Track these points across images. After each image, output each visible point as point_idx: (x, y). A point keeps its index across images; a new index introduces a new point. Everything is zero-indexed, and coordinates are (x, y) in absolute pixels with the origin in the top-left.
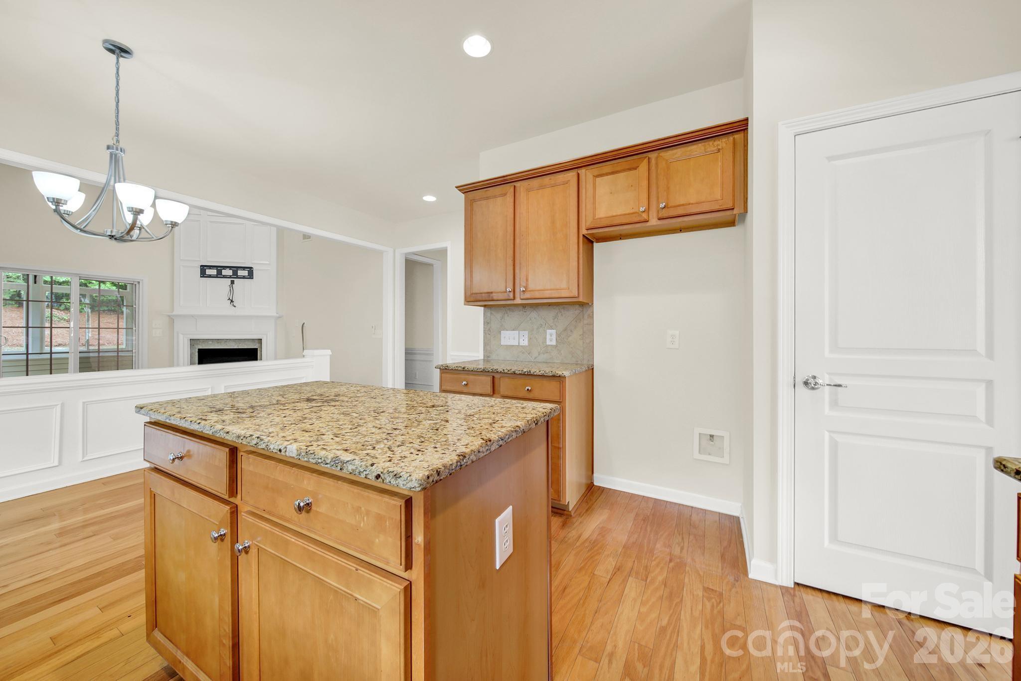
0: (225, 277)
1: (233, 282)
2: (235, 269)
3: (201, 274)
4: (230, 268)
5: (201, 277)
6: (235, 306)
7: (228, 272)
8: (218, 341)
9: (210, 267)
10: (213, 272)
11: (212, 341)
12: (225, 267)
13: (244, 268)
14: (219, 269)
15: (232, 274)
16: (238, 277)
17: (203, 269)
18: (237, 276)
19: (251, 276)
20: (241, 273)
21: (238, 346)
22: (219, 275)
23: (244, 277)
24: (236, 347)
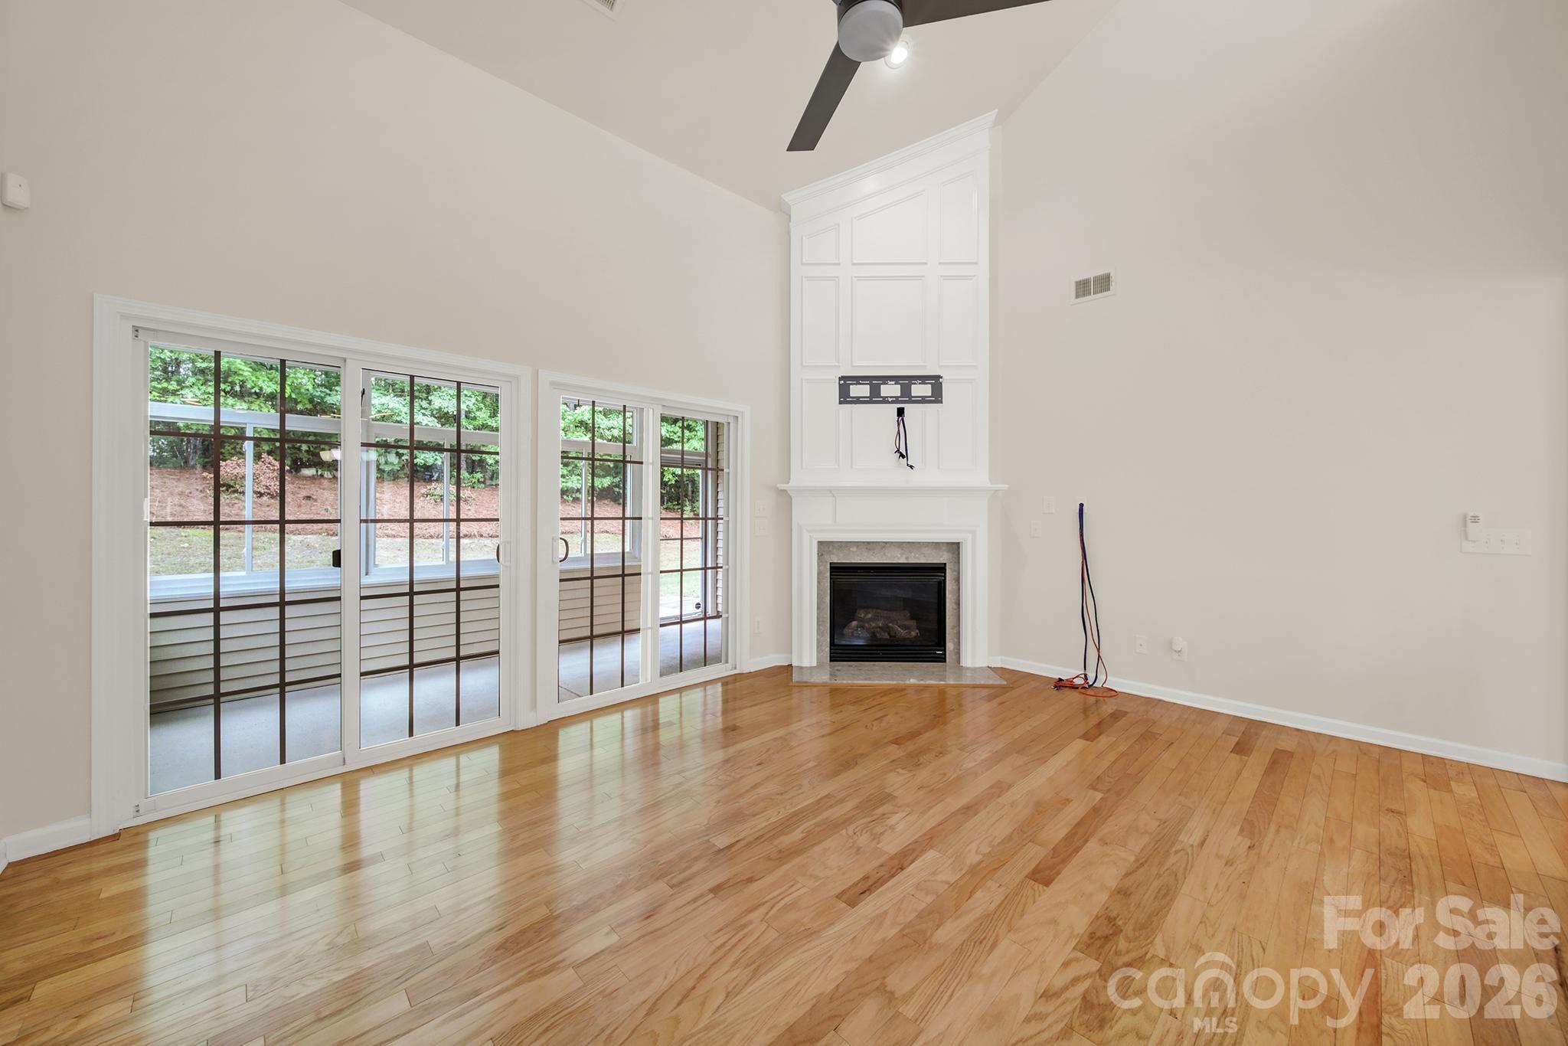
0: (885, 401)
1: (901, 412)
2: (905, 382)
3: (840, 398)
4: (896, 379)
5: (841, 402)
6: (911, 467)
7: (891, 390)
8: (869, 545)
9: (858, 380)
10: (863, 390)
11: (858, 547)
12: (885, 379)
13: (923, 379)
14: (876, 382)
15: (899, 395)
16: (912, 400)
17: (845, 383)
18: (910, 396)
19: (937, 397)
20: (920, 390)
21: (907, 558)
22: (875, 398)
23: (923, 400)
24: (903, 560)
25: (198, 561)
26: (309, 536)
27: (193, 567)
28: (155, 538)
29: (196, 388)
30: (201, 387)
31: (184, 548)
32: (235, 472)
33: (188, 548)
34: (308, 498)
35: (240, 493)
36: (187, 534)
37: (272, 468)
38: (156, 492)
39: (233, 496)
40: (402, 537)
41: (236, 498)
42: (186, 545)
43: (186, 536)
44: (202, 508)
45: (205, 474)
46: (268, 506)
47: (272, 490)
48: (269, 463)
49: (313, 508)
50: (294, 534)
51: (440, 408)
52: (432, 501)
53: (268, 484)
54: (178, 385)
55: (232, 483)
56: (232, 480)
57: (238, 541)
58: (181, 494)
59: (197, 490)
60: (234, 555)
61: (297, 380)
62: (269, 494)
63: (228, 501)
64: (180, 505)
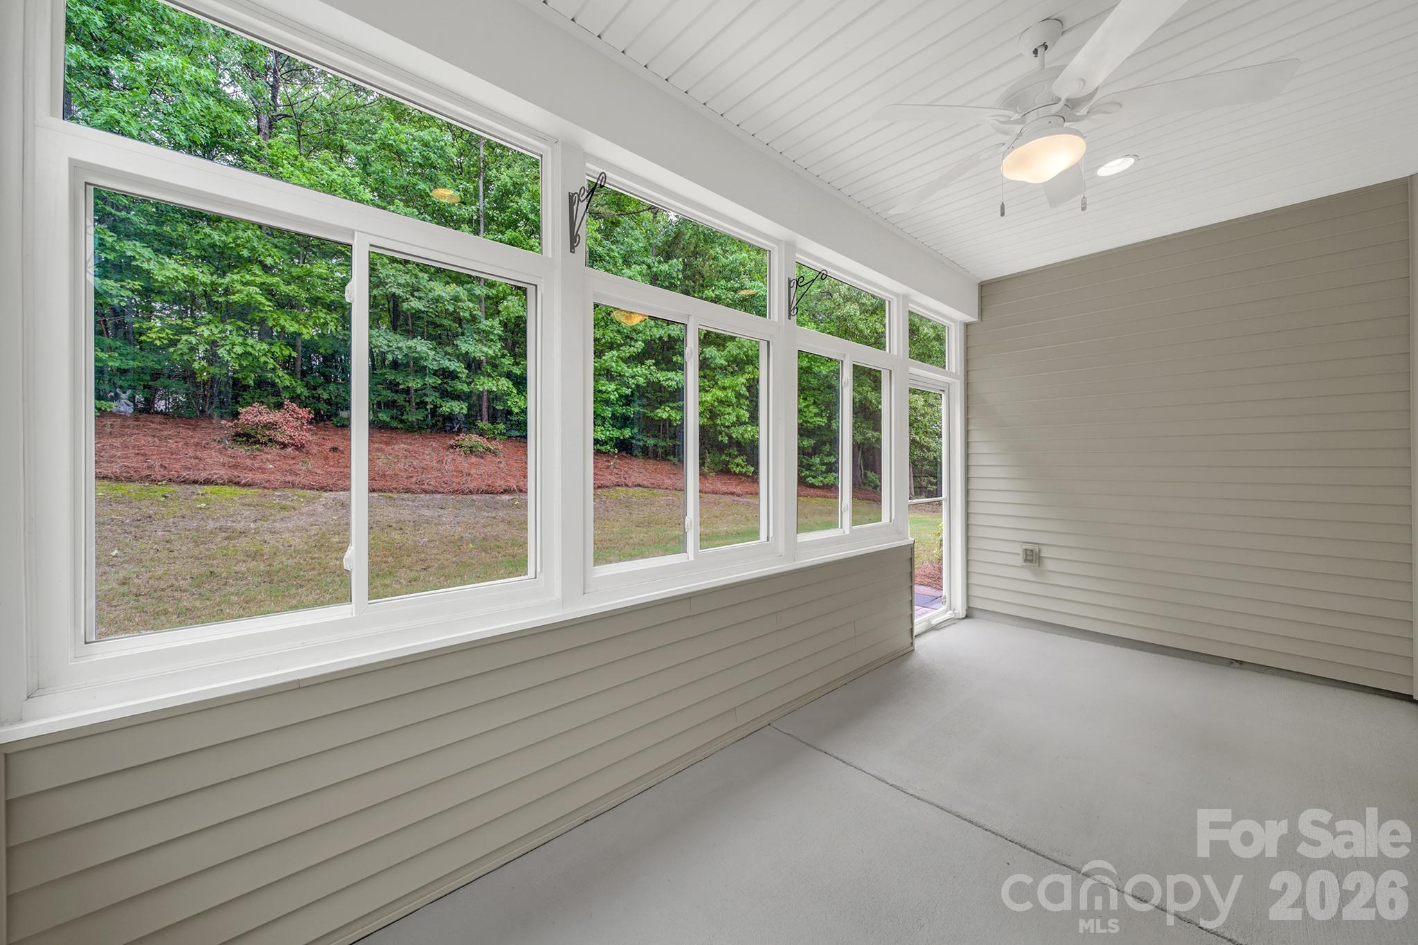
25: (218, 525)
26: (341, 493)
27: (211, 533)
28: (166, 497)
29: (214, 325)
30: (218, 325)
31: (201, 508)
32: (256, 419)
33: (206, 509)
34: (335, 449)
35: (262, 444)
36: (204, 492)
37: (295, 416)
38: (168, 443)
39: (254, 447)
40: (440, 493)
41: (259, 450)
42: (204, 505)
43: (202, 494)
44: (221, 461)
45: (223, 422)
46: (293, 458)
47: (296, 440)
48: (293, 411)
49: (341, 461)
50: (326, 491)
51: (467, 353)
52: (462, 453)
53: (292, 434)
54: (193, 322)
55: (252, 433)
56: (252, 429)
57: (264, 499)
58: (197, 444)
59: (215, 440)
60: (260, 517)
61: (319, 319)
62: (292, 445)
63: (248, 453)
64: (196, 458)
